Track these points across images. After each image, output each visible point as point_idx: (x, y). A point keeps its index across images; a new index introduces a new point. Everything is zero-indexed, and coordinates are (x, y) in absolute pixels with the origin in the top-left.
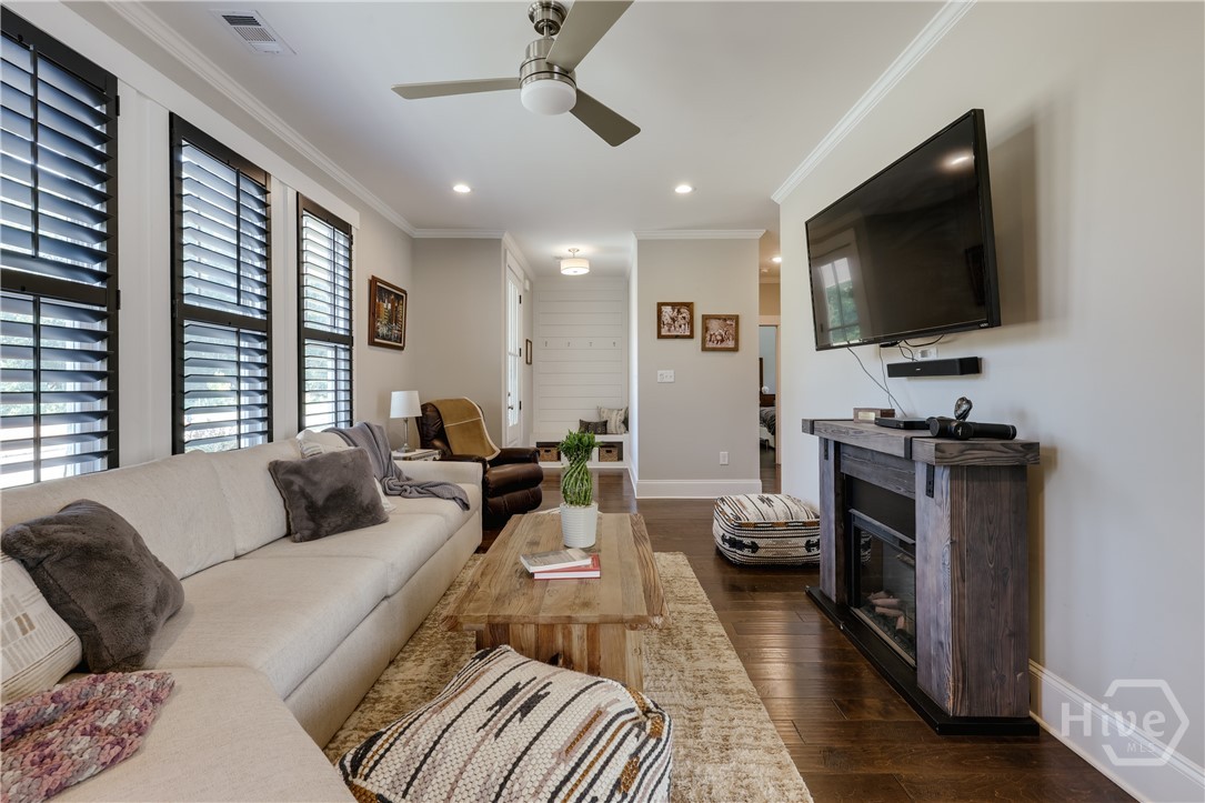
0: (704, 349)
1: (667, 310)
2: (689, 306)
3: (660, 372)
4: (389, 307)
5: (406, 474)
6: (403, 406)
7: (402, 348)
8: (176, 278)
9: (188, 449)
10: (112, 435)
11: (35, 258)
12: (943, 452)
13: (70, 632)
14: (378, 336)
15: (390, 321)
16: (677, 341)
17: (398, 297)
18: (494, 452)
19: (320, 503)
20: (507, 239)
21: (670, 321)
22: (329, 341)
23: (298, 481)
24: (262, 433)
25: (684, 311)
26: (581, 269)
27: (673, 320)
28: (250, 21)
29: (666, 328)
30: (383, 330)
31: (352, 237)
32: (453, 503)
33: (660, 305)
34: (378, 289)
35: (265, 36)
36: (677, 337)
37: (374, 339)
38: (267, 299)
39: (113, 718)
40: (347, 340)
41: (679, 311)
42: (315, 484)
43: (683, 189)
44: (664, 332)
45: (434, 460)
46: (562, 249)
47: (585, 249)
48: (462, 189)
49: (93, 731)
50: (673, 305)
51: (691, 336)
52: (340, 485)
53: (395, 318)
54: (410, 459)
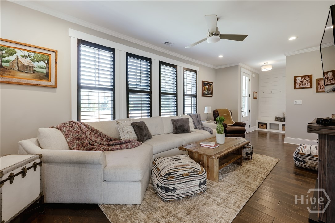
0: (317, 91)
1: (299, 79)
2: (310, 76)
3: (295, 101)
4: (208, 87)
5: (204, 125)
6: (208, 110)
7: (212, 96)
8: (160, 88)
9: (162, 116)
10: (151, 113)
11: (141, 88)
12: (311, 128)
13: (136, 136)
14: (204, 94)
15: (208, 90)
16: (304, 89)
17: (211, 84)
18: (233, 123)
19: (177, 127)
20: (240, 64)
21: (300, 82)
22: (190, 96)
23: (175, 123)
24: (176, 114)
25: (308, 79)
26: (269, 69)
27: (302, 82)
28: (167, 42)
29: (298, 85)
30: (206, 92)
31: (196, 73)
32: (208, 132)
33: (295, 78)
34: (204, 83)
35: (170, 44)
36: (303, 88)
37: (203, 94)
38: (177, 89)
39: (133, 144)
40: (196, 96)
41: (304, 79)
42: (177, 123)
43: (293, 38)
44: (297, 86)
45: (214, 123)
46: (262, 63)
47: (271, 62)
48: (221, 56)
49: (131, 144)
50: (302, 77)
51: (311, 87)
52: (181, 124)
53: (209, 89)
54: (207, 122)
